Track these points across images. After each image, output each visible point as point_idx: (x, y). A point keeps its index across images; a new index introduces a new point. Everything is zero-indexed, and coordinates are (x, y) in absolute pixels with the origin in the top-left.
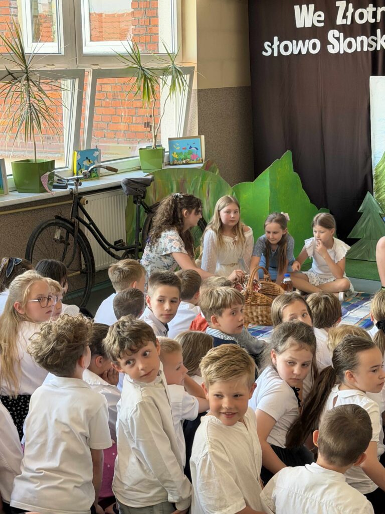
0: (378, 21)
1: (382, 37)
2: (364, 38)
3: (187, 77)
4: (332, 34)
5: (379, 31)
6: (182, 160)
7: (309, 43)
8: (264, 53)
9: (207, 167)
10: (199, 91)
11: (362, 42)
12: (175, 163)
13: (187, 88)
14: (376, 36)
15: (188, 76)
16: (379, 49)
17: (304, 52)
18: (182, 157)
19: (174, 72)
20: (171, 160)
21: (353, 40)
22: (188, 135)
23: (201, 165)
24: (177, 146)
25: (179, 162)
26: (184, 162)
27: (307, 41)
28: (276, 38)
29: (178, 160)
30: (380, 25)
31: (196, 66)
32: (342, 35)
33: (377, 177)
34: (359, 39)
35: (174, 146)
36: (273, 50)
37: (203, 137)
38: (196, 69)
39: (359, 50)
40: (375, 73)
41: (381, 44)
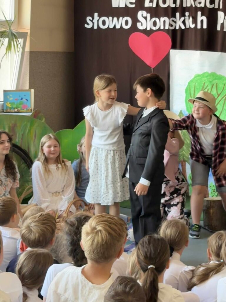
0: (178, 6)
1: (180, 18)
2: (166, 19)
3: (21, 41)
4: (141, 14)
5: (178, 14)
6: (14, 109)
7: (122, 20)
8: (86, 26)
9: (36, 115)
10: (31, 53)
11: (164, 22)
12: (8, 111)
13: (21, 49)
14: (175, 17)
15: (23, 40)
16: (177, 28)
17: (118, 27)
18: (15, 106)
19: (10, 35)
20: (5, 108)
21: (157, 20)
22: (20, 89)
23: (30, 114)
24: (10, 97)
25: (12, 110)
26: (16, 110)
27: (121, 18)
28: (96, 15)
29: (11, 108)
30: (179, 9)
31: (29, 31)
32: (149, 15)
34: (162, 19)
35: (8, 97)
36: (93, 23)
37: (33, 91)
38: (29, 34)
39: (162, 28)
40: (174, 47)
41: (179, 24)
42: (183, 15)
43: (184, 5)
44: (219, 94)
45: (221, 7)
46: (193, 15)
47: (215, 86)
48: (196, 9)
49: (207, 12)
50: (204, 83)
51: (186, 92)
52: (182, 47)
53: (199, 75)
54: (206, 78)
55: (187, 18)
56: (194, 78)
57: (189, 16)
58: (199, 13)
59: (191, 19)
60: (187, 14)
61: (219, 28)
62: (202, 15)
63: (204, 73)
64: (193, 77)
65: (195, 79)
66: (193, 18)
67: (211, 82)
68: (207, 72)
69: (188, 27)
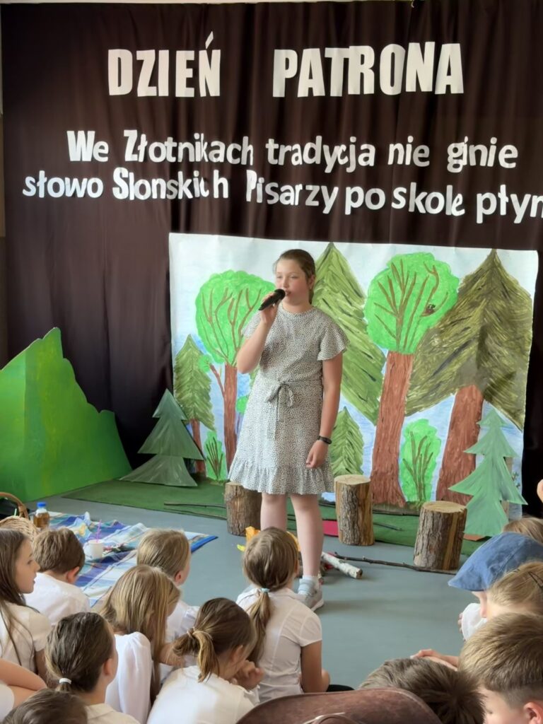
0: (180, 160)
1: (184, 181)
2: (162, 181)
4: (119, 173)
5: (180, 174)
7: (88, 183)
8: (25, 192)
11: (159, 186)
14: (176, 179)
16: (180, 197)
17: (80, 194)
21: (146, 183)
27: (85, 180)
28: (42, 173)
30: (183, 166)
32: (132, 175)
33: (178, 369)
34: (155, 182)
36: (38, 189)
39: (155, 196)
40: (176, 228)
41: (183, 190)
42: (189, 175)
43: (191, 159)
44: (251, 306)
45: (251, 163)
46: (206, 176)
47: (244, 295)
48: (211, 166)
49: (228, 170)
50: (227, 289)
51: (197, 303)
52: (189, 229)
53: (218, 276)
54: (228, 281)
55: (196, 180)
56: (210, 281)
57: (199, 178)
58: (216, 173)
59: (202, 181)
60: (196, 173)
61: (249, 198)
62: (221, 175)
63: (226, 273)
64: (207, 279)
65: (212, 282)
66: (205, 180)
67: (237, 287)
68: (230, 271)
69: (197, 195)
